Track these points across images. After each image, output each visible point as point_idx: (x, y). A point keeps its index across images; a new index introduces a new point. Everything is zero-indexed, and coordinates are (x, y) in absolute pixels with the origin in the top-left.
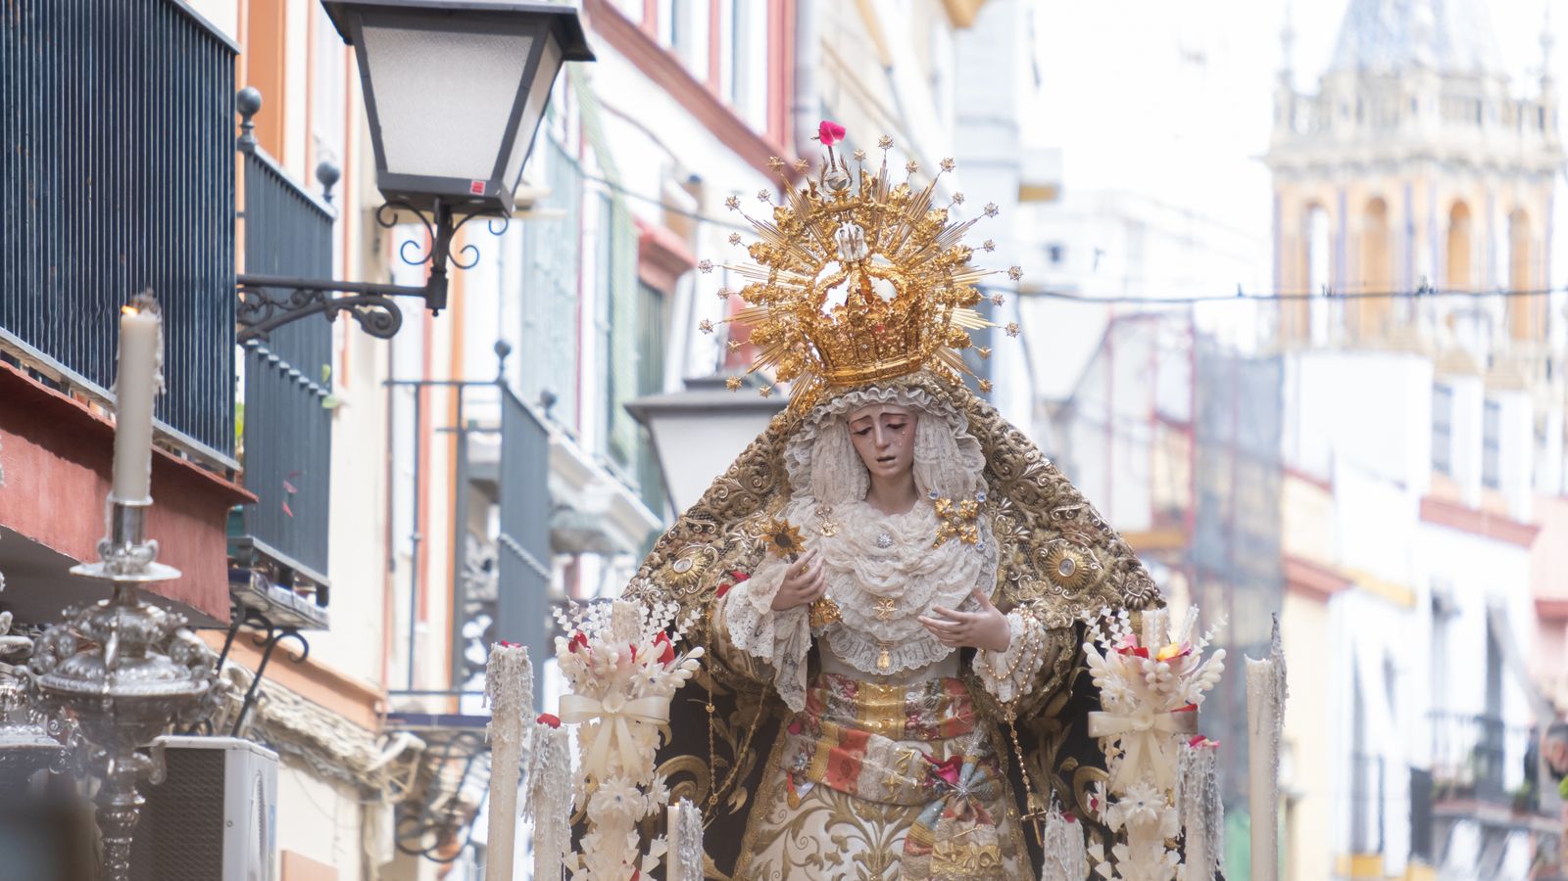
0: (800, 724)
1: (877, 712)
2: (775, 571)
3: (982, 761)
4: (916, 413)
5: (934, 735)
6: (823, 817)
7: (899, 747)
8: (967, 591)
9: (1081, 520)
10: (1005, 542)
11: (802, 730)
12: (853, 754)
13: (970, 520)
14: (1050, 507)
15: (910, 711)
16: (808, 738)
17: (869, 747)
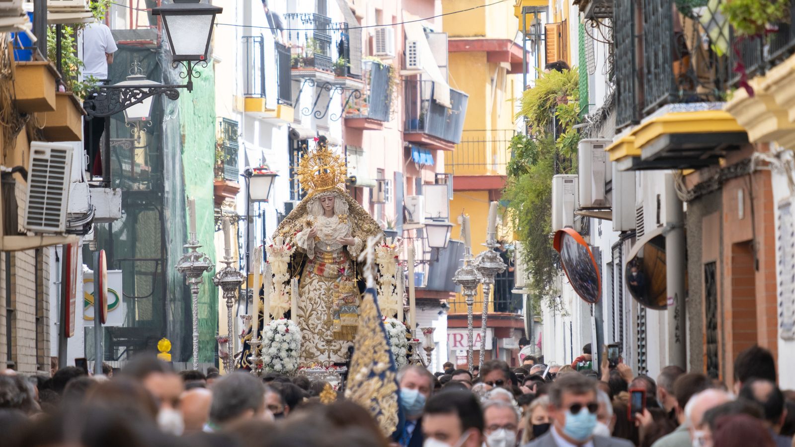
0: (311, 262)
1: (327, 259)
2: (307, 230)
3: (349, 268)
4: (335, 197)
5: (339, 263)
6: (317, 281)
7: (332, 266)
8: (345, 234)
9: (368, 218)
10: (353, 223)
11: (311, 263)
12: (322, 268)
13: (346, 219)
14: (362, 216)
15: (334, 259)
16: (313, 264)
17: (326, 266)
